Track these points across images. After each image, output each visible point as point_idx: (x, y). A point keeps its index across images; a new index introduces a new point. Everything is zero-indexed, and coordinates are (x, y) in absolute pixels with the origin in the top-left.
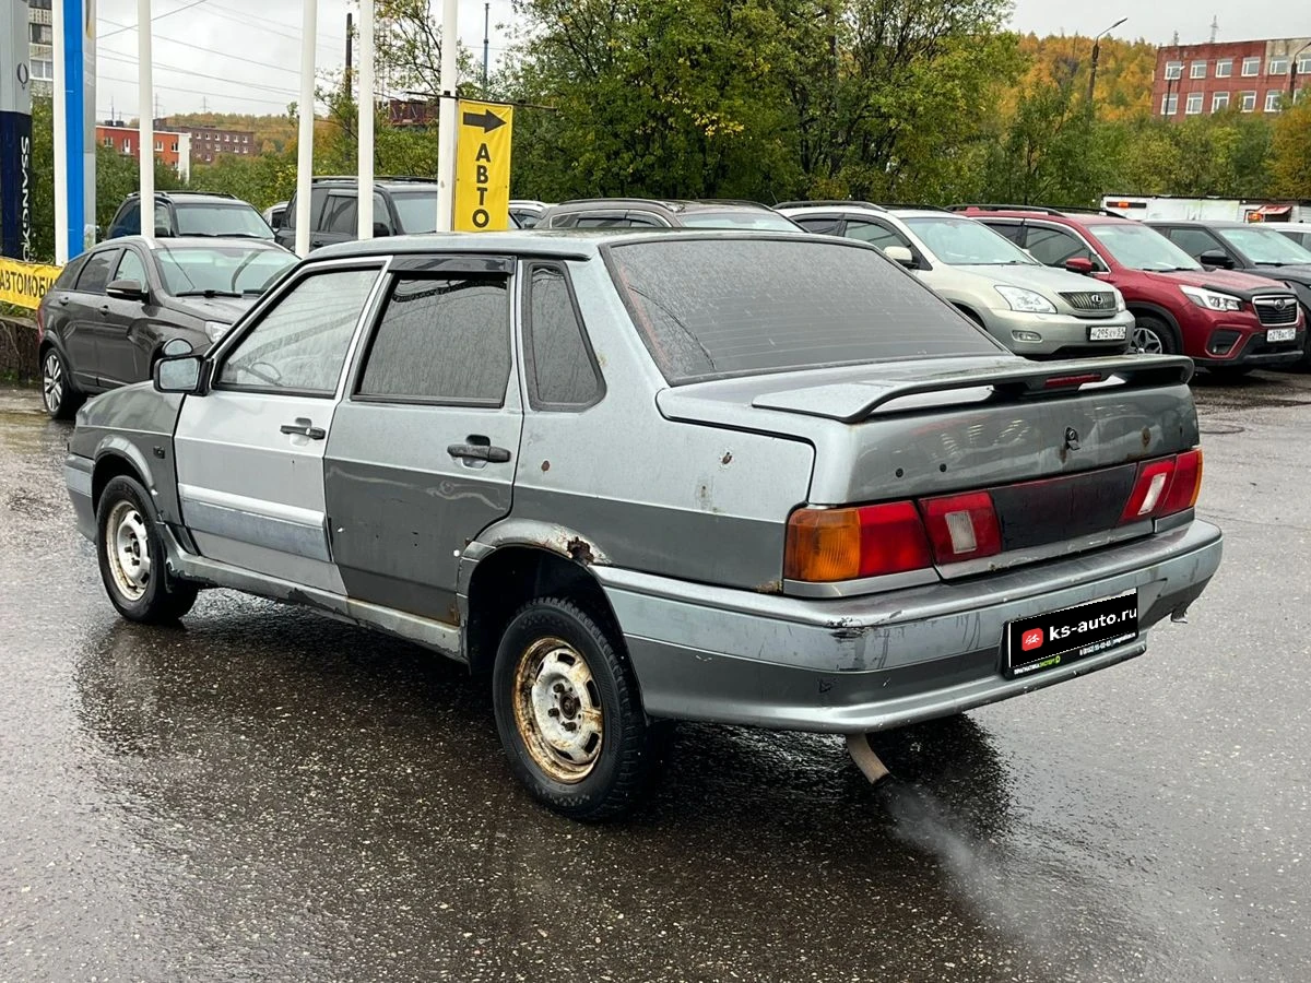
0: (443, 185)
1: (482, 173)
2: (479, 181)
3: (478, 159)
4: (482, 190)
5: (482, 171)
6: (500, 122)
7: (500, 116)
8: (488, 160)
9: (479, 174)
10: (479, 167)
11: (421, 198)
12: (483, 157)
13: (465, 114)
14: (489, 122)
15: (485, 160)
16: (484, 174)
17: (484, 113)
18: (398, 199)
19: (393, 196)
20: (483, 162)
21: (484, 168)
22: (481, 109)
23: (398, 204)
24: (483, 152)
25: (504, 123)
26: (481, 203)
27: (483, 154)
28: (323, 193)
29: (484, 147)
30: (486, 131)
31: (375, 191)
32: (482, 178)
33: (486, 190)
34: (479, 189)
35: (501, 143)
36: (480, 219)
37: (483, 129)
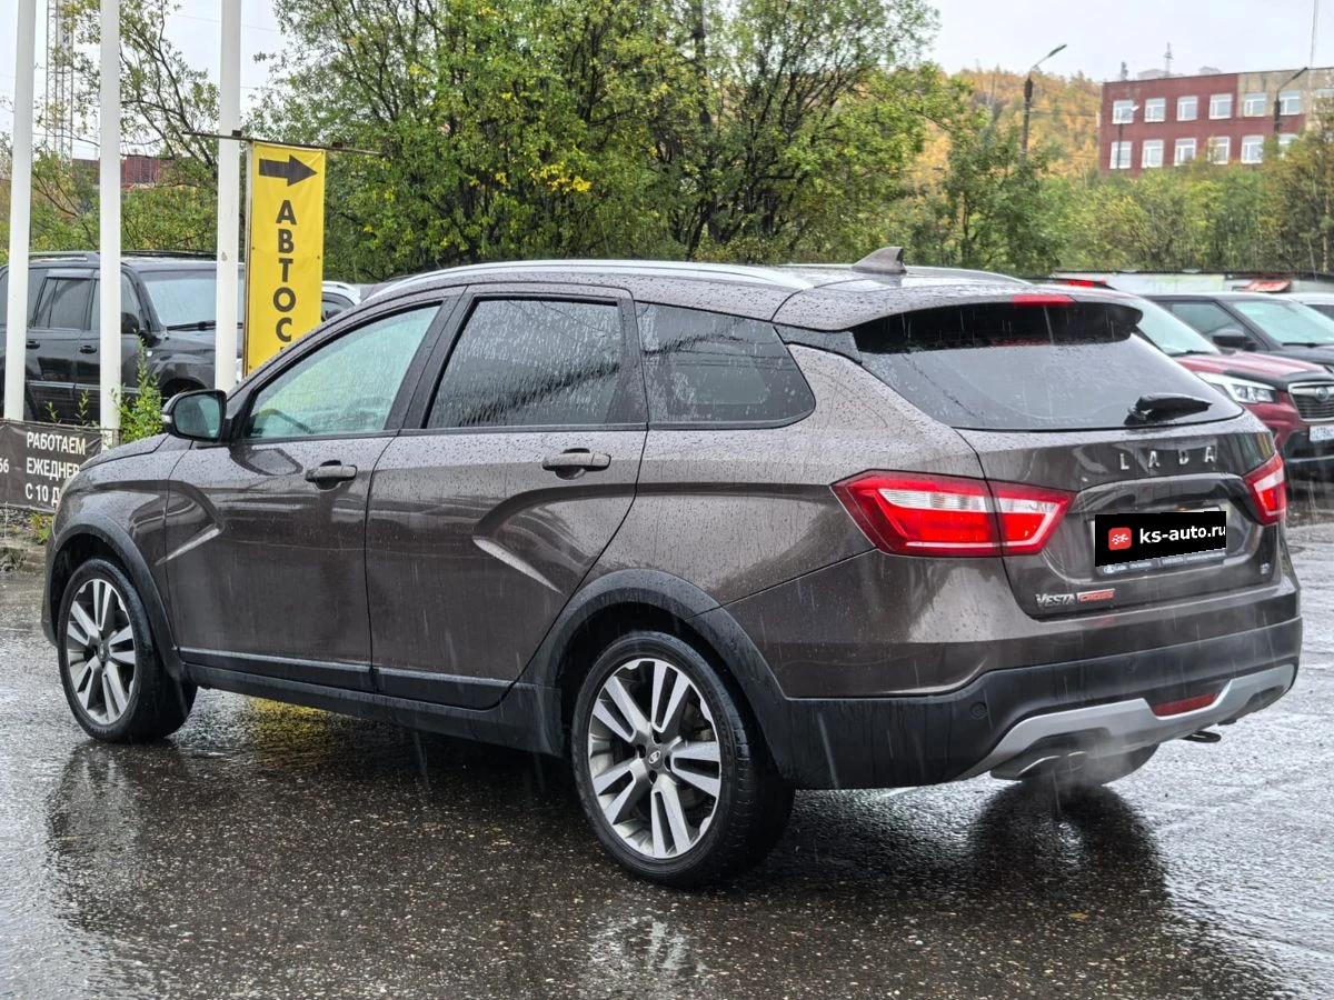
0: (225, 258)
1: (285, 241)
2: (282, 250)
3: (279, 221)
4: (286, 263)
5: (285, 236)
6: (308, 172)
7: (308, 164)
8: (294, 222)
9: (282, 241)
10: (282, 232)
11: (181, 278)
12: (286, 218)
13: (261, 160)
14: (295, 172)
15: (289, 222)
16: (288, 241)
17: (287, 160)
18: (149, 280)
19: (142, 276)
20: (286, 224)
21: (289, 233)
22: (282, 155)
23: (152, 288)
24: (286, 212)
25: (315, 173)
26: (285, 278)
27: (286, 213)
28: (40, 275)
29: (287, 204)
30: (290, 184)
31: (122, 271)
32: (286, 246)
33: (291, 261)
34: (281, 260)
35: (311, 198)
36: (284, 300)
37: (286, 180)
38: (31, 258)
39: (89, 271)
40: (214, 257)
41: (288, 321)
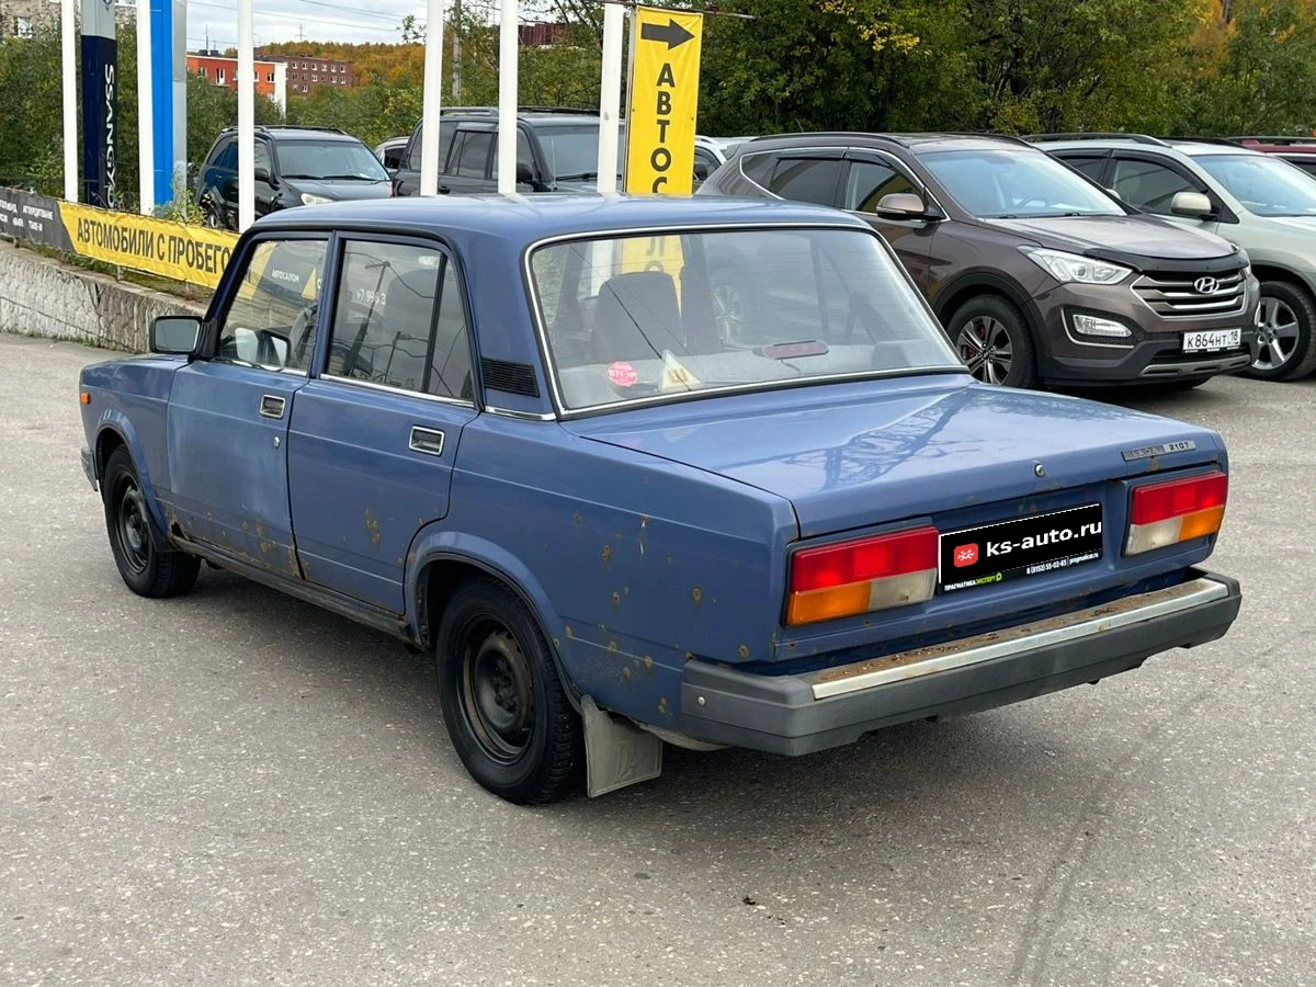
0: (607, 118)
1: (664, 103)
2: (660, 112)
3: (659, 84)
4: (663, 124)
5: (664, 98)
6: (688, 36)
7: (686, 28)
8: (672, 85)
9: (660, 103)
10: (661, 94)
11: (569, 133)
12: (666, 81)
13: (643, 24)
14: (675, 36)
15: (668, 85)
16: (666, 103)
17: (668, 25)
18: (542, 136)
19: (536, 131)
20: (665, 87)
21: (667, 95)
22: (662, 19)
23: (545, 142)
24: (666, 75)
25: (693, 37)
26: (662, 140)
27: (666, 76)
28: (450, 128)
29: (667, 68)
30: (670, 48)
31: (518, 126)
32: (664, 108)
33: (668, 122)
34: (659, 122)
35: (688, 60)
36: (661, 160)
37: (667, 44)
38: (442, 113)
39: (491, 125)
40: (597, 114)
41: (664, 180)
